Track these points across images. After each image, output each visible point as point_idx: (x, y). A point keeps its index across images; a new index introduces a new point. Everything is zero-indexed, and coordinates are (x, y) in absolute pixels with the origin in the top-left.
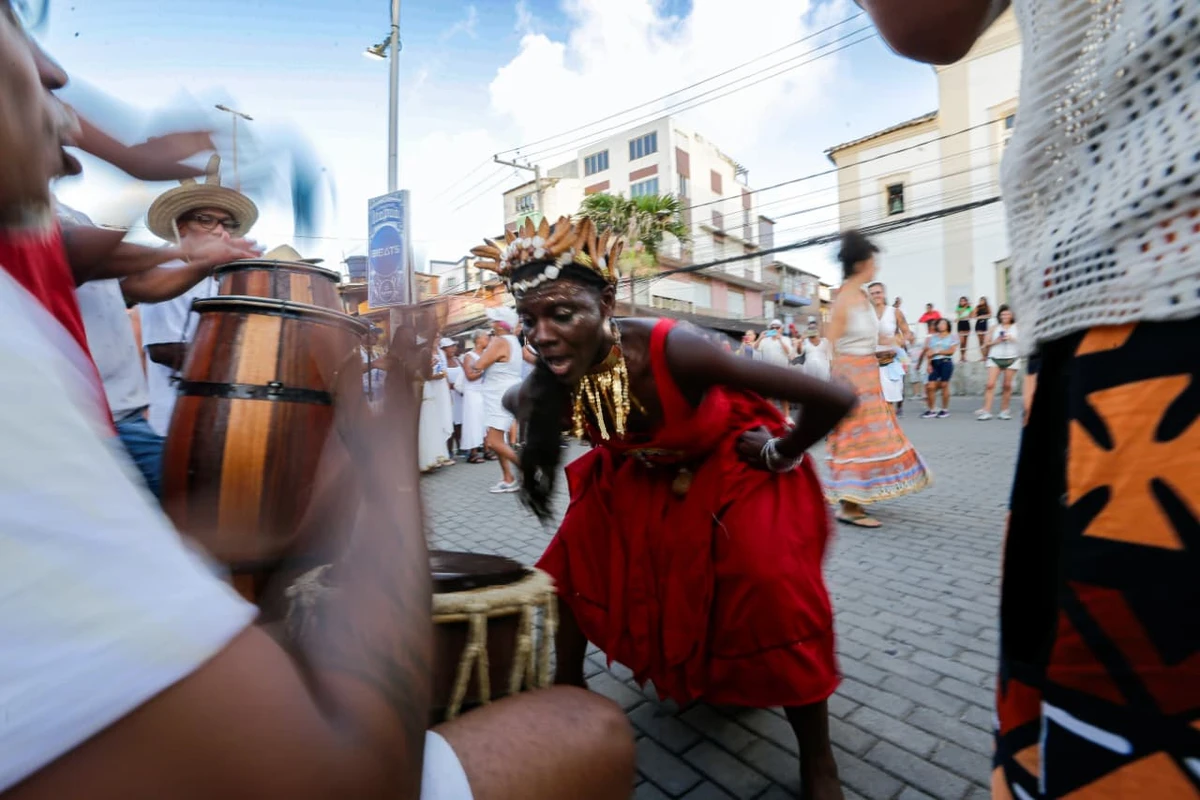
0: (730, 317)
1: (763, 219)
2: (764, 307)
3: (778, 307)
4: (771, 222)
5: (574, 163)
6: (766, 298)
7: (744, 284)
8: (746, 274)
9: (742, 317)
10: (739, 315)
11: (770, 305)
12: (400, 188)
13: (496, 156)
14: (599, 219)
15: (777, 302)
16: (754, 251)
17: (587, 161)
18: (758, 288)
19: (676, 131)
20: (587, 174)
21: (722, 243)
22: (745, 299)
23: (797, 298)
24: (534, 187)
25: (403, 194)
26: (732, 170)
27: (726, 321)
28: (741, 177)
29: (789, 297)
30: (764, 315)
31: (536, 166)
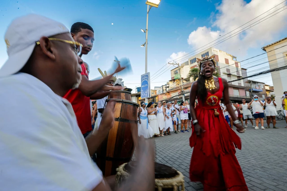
0: (234, 96)
1: (243, 69)
2: (246, 93)
3: (251, 93)
4: (246, 70)
5: (188, 62)
6: (246, 90)
7: (239, 87)
8: (238, 84)
9: (239, 96)
10: (238, 96)
11: (248, 93)
12: (148, 72)
13: (169, 63)
14: (195, 74)
15: (250, 91)
16: (241, 78)
17: (191, 61)
18: (244, 88)
19: (214, 50)
20: (191, 64)
21: (230, 77)
22: (239, 91)
23: (257, 90)
24: (178, 68)
25: (149, 73)
26: (231, 57)
27: (233, 97)
28: (235, 59)
29: (254, 90)
30: (246, 95)
31: (178, 64)
